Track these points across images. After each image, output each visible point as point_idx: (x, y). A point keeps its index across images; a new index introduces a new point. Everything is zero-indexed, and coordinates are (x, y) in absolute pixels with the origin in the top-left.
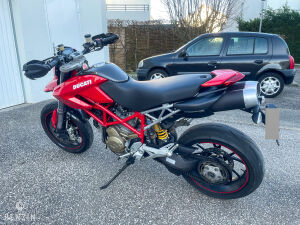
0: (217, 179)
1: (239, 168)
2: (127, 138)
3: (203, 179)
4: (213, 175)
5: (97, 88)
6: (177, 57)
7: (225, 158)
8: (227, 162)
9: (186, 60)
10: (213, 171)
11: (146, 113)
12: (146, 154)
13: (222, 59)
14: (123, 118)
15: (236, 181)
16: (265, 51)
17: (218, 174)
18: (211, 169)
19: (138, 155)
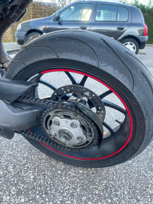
1: (113, 118)
4: (68, 136)
6: (52, 21)
7: (91, 104)
8: (94, 110)
9: (60, 24)
15: (108, 139)
16: (126, 20)
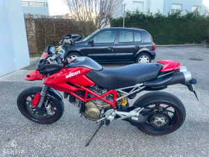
0: (162, 124)
2: (103, 108)
3: (152, 126)
4: (160, 123)
5: (84, 76)
6: (86, 44)
9: (93, 46)
10: (161, 120)
11: (120, 90)
12: (117, 116)
13: (116, 45)
14: (100, 94)
16: (140, 40)
17: (163, 121)
18: (160, 119)
19: (111, 118)
